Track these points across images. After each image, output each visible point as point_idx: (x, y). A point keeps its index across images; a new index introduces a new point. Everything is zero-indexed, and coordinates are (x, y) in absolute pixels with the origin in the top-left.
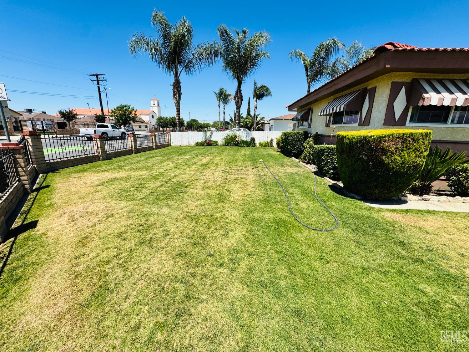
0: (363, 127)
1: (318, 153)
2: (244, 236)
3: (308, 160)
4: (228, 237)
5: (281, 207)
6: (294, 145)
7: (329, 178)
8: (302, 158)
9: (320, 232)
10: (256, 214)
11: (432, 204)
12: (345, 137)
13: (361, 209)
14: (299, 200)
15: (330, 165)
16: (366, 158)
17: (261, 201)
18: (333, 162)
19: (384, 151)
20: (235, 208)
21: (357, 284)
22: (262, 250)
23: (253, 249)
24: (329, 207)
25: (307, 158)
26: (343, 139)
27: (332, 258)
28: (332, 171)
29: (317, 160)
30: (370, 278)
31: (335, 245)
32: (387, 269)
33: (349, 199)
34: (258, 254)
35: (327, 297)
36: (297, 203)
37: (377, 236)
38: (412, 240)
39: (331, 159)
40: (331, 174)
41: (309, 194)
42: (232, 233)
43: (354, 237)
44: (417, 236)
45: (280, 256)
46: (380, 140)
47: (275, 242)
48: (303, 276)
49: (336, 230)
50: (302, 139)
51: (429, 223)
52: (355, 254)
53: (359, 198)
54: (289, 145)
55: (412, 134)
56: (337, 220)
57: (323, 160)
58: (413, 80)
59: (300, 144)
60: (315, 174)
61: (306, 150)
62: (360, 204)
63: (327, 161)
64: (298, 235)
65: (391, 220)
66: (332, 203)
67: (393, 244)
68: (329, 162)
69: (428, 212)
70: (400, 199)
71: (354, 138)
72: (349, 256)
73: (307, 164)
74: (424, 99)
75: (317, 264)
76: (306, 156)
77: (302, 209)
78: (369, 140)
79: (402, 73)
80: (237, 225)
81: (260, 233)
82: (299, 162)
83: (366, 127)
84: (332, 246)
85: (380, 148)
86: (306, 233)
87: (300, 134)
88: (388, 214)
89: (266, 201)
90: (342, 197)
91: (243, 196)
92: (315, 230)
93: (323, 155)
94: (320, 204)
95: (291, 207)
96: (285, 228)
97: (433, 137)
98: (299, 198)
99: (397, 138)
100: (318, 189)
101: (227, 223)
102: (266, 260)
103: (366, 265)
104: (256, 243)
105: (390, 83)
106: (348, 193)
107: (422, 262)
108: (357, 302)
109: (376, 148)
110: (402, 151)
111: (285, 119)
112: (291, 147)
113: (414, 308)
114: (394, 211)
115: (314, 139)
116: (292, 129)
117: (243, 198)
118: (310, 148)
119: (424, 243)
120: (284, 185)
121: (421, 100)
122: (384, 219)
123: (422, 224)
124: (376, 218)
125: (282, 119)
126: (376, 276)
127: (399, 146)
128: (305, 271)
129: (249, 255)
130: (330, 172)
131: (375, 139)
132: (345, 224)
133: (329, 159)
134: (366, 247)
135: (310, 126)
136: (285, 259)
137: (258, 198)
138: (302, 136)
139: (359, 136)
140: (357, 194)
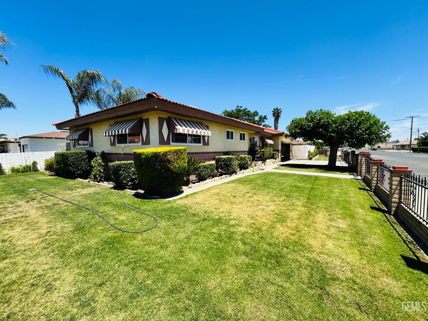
0: (146, 146)
1: (114, 169)
2: (79, 274)
3: (99, 178)
4: (56, 289)
5: (102, 227)
6: (77, 165)
7: (129, 189)
8: (93, 177)
9: (149, 231)
10: (77, 247)
11: (193, 189)
12: (142, 153)
13: (165, 204)
14: (115, 215)
15: (128, 178)
16: (159, 168)
17: (73, 232)
18: (129, 175)
19: (169, 161)
20: (37, 255)
21: (189, 248)
22: (111, 273)
23: (100, 278)
24: (144, 210)
25: (97, 176)
26: (141, 155)
27: (168, 242)
28: (130, 183)
29: (114, 176)
30: (193, 241)
31: (164, 234)
32: (196, 231)
33: (153, 200)
34: (110, 279)
35: (180, 267)
36: (115, 218)
37: (182, 216)
38: (197, 211)
39: (127, 173)
40: (130, 186)
41: (122, 207)
42: (58, 282)
43: (171, 223)
44: (198, 208)
45: (132, 265)
46: (166, 154)
47: (119, 258)
48: (159, 266)
49: (159, 224)
50: (85, 159)
51: (199, 199)
52: (178, 233)
53: (159, 197)
54: (71, 166)
55: (180, 150)
56: (155, 217)
57: (121, 175)
58: (169, 117)
59: (84, 164)
60: (114, 189)
61: (95, 169)
62: (162, 201)
63: (125, 175)
64: (135, 242)
65: (183, 204)
66: (144, 207)
67: (191, 217)
68: (126, 175)
69: (195, 193)
70: (180, 191)
71: (149, 154)
72: (176, 236)
73: (99, 182)
74: (176, 129)
75: (162, 252)
76: (97, 175)
77: (123, 221)
78: (159, 155)
79: (163, 112)
80: (58, 271)
81: (96, 261)
82: (89, 182)
83: (148, 146)
84: (163, 236)
85: (166, 160)
86: (140, 237)
87: (82, 154)
88: (180, 202)
89: (79, 228)
90: (148, 200)
91: (40, 238)
92: (145, 231)
93: (120, 170)
94: (136, 212)
95: (112, 224)
96: (119, 242)
97: (187, 151)
98: (115, 213)
99: (174, 152)
100: (126, 201)
101: (40, 276)
102: (122, 278)
103: (187, 235)
104: (100, 271)
105: (157, 117)
106: (150, 197)
107: (206, 219)
108: (195, 257)
109: (164, 160)
110: (177, 160)
111: (46, 138)
112: (73, 168)
113: (215, 242)
114: (181, 198)
115: (101, 157)
116: (65, 148)
117: (42, 239)
118: (99, 166)
119: (202, 210)
120: (89, 207)
121: (175, 130)
122: (180, 205)
123: (196, 200)
124: (175, 206)
125: (42, 138)
126: (194, 238)
127: (175, 157)
128: (158, 262)
129: (100, 285)
130: (129, 184)
131: (162, 154)
132: (162, 217)
133: (126, 174)
134: (181, 226)
135: (91, 145)
136: (138, 265)
137: (66, 231)
138: (86, 155)
139: (152, 153)
140: (157, 195)
